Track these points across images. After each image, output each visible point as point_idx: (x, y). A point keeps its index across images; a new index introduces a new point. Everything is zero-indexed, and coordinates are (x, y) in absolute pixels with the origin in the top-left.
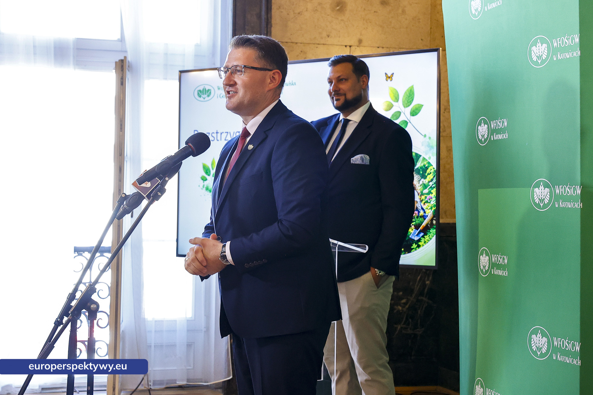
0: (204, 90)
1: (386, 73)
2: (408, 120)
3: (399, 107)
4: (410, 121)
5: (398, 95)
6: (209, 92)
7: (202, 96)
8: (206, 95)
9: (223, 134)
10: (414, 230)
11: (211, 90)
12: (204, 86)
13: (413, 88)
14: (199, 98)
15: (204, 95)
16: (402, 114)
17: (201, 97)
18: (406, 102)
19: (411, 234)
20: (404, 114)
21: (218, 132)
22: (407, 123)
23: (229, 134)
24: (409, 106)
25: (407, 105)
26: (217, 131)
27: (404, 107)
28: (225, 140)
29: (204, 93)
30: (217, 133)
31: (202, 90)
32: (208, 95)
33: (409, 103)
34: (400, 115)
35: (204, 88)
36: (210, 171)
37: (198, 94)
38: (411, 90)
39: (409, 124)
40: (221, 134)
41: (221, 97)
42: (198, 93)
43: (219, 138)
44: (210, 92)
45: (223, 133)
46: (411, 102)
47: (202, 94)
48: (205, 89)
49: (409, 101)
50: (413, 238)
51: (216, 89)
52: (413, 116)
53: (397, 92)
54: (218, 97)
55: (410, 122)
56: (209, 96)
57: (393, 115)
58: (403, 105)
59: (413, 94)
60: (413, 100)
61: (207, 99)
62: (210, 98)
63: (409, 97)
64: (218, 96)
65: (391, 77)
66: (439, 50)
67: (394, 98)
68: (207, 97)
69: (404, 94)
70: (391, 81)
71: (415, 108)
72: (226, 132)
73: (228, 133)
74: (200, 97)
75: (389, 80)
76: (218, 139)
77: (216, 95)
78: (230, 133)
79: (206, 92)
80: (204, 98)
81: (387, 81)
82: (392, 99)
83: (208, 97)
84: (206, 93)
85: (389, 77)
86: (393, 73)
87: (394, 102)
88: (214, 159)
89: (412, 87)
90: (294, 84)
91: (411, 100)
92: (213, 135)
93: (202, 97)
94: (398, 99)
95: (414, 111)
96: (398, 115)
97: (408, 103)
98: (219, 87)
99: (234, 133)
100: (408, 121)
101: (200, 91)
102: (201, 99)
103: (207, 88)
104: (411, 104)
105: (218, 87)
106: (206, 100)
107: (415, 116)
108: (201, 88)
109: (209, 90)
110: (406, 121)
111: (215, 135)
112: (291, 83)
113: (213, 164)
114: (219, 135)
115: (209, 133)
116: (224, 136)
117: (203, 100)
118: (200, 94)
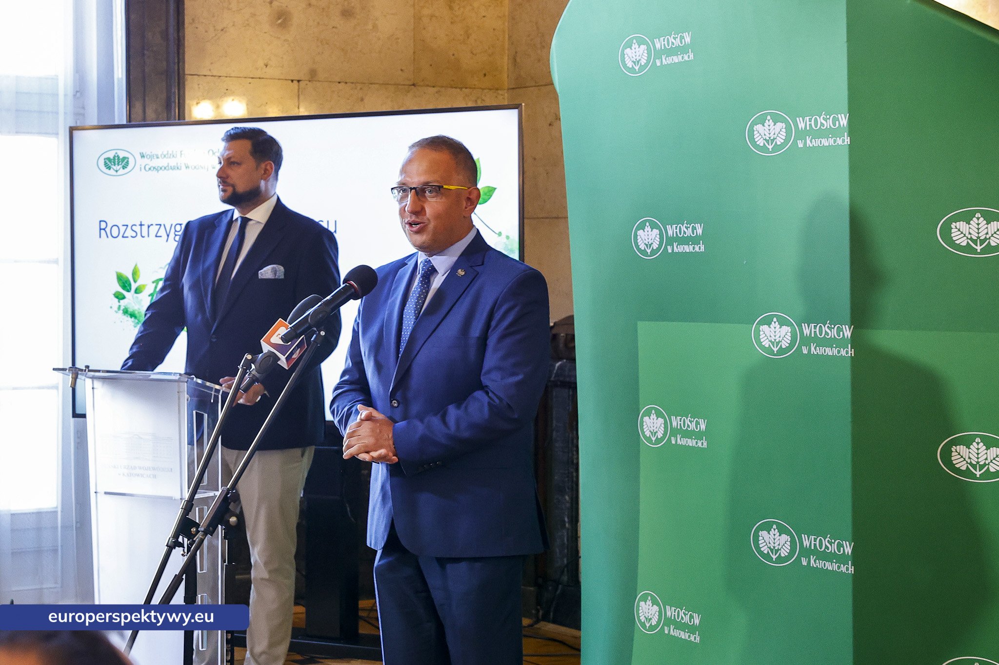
0: (116, 158)
6: (126, 161)
7: (113, 166)
8: (120, 166)
9: (151, 227)
11: (128, 158)
12: (115, 151)
14: (107, 171)
15: (116, 165)
17: (111, 169)
21: (143, 223)
23: (162, 226)
26: (141, 222)
28: (156, 236)
29: (116, 163)
30: (141, 225)
31: (112, 157)
32: (123, 166)
35: (116, 155)
36: (130, 285)
37: (105, 164)
40: (149, 227)
41: (147, 168)
42: (105, 162)
43: (145, 233)
44: (128, 161)
45: (152, 225)
47: (113, 163)
48: (118, 156)
51: (138, 157)
54: (141, 170)
56: (126, 168)
61: (121, 171)
62: (126, 170)
64: (141, 168)
66: (520, 106)
68: (121, 169)
72: (156, 225)
73: (160, 225)
74: (109, 168)
76: (143, 235)
77: (138, 166)
78: (164, 225)
79: (121, 160)
80: (117, 171)
83: (123, 169)
84: (120, 163)
88: (136, 265)
92: (134, 228)
93: (114, 169)
98: (143, 153)
99: (172, 225)
101: (108, 159)
102: (112, 172)
103: (122, 155)
105: (140, 153)
106: (119, 173)
108: (111, 155)
109: (124, 158)
111: (137, 229)
113: (135, 273)
114: (145, 228)
115: (127, 226)
116: (154, 230)
117: (114, 173)
118: (109, 163)
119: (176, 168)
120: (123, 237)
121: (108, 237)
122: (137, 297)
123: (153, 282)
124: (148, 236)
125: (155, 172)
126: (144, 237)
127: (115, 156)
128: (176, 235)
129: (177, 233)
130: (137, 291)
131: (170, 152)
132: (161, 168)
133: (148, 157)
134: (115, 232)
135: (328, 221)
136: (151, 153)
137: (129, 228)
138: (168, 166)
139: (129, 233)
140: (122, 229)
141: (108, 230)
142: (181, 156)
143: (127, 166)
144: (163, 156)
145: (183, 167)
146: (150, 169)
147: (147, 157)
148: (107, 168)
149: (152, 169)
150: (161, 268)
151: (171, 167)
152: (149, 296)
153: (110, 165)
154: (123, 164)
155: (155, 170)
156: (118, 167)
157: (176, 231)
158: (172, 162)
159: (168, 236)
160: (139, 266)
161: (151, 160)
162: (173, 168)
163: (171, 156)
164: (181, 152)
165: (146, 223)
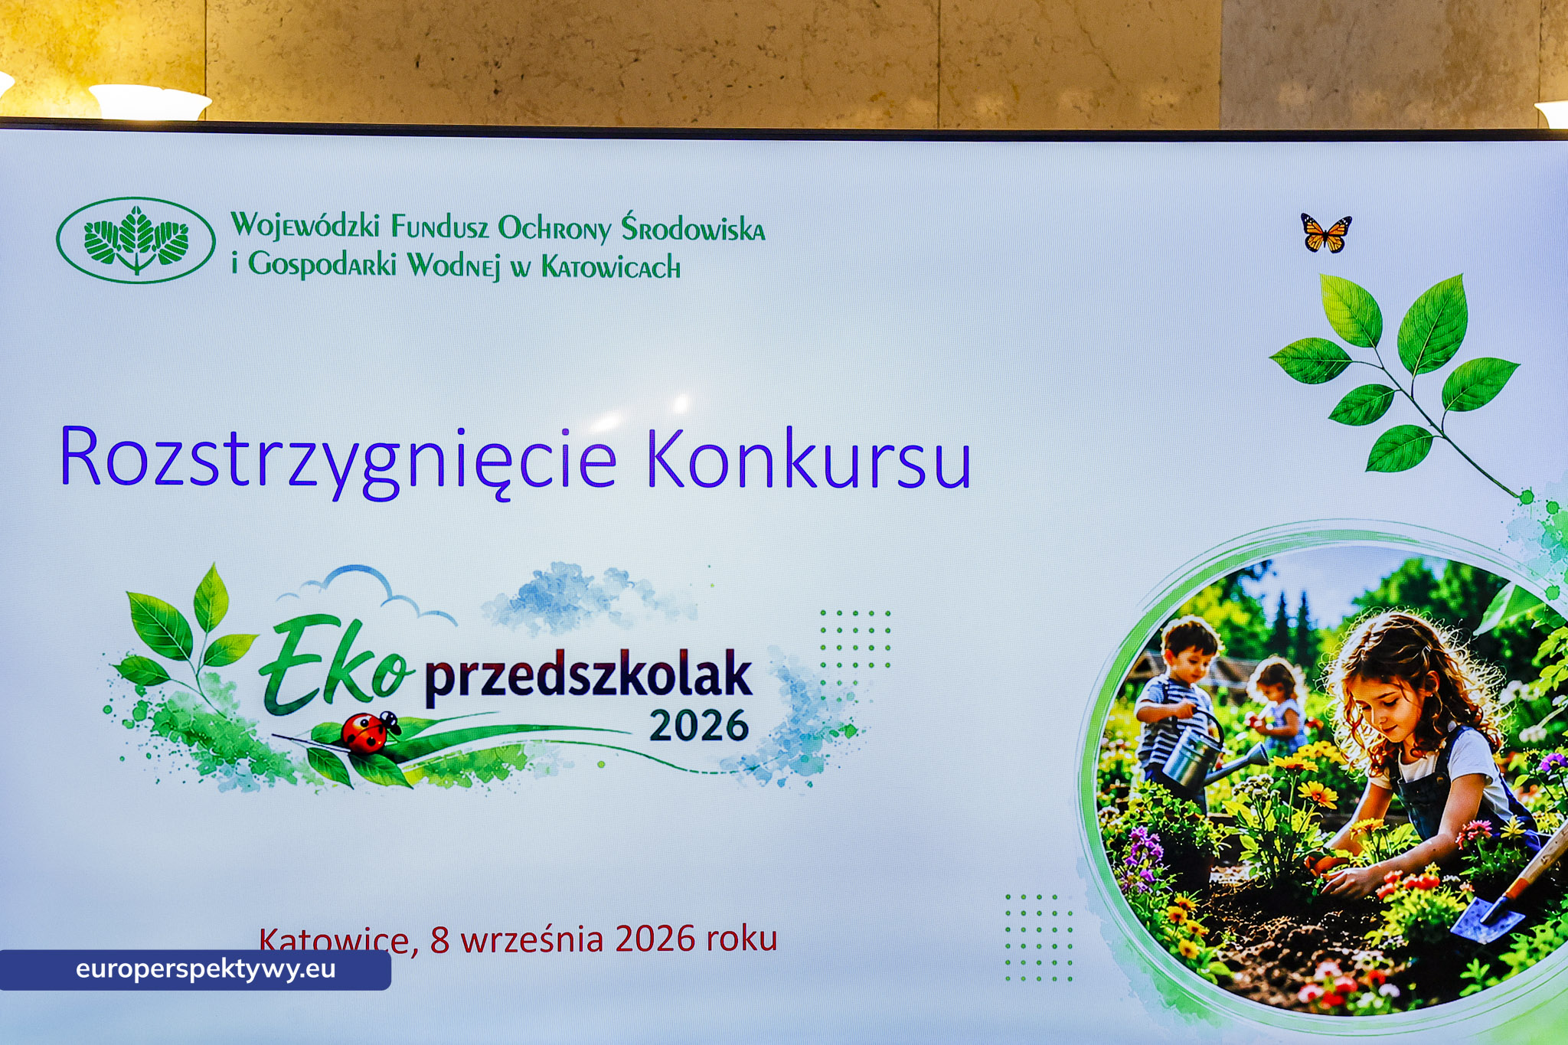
0: (137, 226)
1: (1304, 216)
2: (1432, 424)
3: (1383, 368)
4: (1442, 432)
5: (1377, 315)
6: (174, 238)
7: (123, 253)
8: (150, 253)
9: (274, 454)
10: (1471, 900)
11: (184, 229)
13: (1462, 287)
14: (98, 267)
15: (136, 250)
16: (1399, 400)
17: (116, 262)
18: (1420, 347)
19: (1455, 919)
20: (1412, 398)
21: (240, 440)
22: (1430, 440)
23: (319, 453)
24: (1437, 364)
25: (1428, 361)
26: (234, 435)
27: (1412, 371)
28: (293, 482)
29: (137, 240)
30: (234, 444)
31: (118, 222)
32: (163, 255)
33: (1439, 355)
34: (1387, 404)
35: (136, 217)
36: (187, 637)
37: (91, 242)
38: (1447, 298)
39: (1438, 443)
40: (264, 451)
41: (260, 265)
42: (90, 236)
43: (248, 471)
44: (183, 238)
45: (277, 444)
46: (1451, 348)
47: (121, 243)
48: (141, 220)
49: (1437, 344)
50: (1468, 934)
51: (225, 229)
52: (1461, 408)
53: (1371, 300)
54: (232, 270)
55: (1445, 437)
56: (177, 259)
57: (1344, 401)
58: (1402, 358)
59: (1461, 312)
60: (1458, 340)
61: (156, 270)
62: (174, 268)
63: (1436, 327)
64: (234, 261)
65: (1339, 236)
67: (1352, 329)
68: (158, 263)
69: (1411, 312)
70: (1333, 252)
71: (1468, 375)
72: (295, 446)
73: (312, 447)
74: (107, 258)
75: (1324, 250)
76: (240, 478)
77: (222, 256)
78: (326, 446)
79: (153, 233)
80: (137, 269)
81: (1315, 251)
82: (1339, 332)
83: (165, 261)
84: (153, 243)
85: (1325, 236)
86: (1349, 220)
87: (1353, 343)
88: (212, 571)
89: (1457, 283)
90: (751, 232)
91: (1448, 338)
92: (203, 453)
93: (126, 263)
94: (1373, 332)
95: (1463, 390)
96: (1377, 401)
97: (1434, 351)
98: (243, 215)
99: (356, 446)
100: (1433, 431)
101: (106, 228)
102: (116, 269)
103: (158, 216)
104: (1448, 359)
105: (233, 214)
106: (144, 275)
107: (1472, 409)
108: (116, 215)
109: (168, 228)
110: (1421, 432)
111: (220, 457)
112: (738, 230)
113: (206, 601)
114: (248, 461)
115: (178, 446)
116: (282, 463)
117: (130, 275)
118: (105, 241)
119: (375, 269)
120: (159, 481)
121: (97, 481)
122: (216, 678)
123: (279, 629)
124: (263, 482)
125: (292, 279)
126: (247, 483)
127: (129, 217)
128: (371, 480)
129: (373, 474)
130: (216, 656)
131: (353, 216)
132: (316, 266)
133: (265, 227)
134: (127, 463)
135: (939, 449)
136: (278, 215)
137: (186, 452)
138: (344, 260)
139: (184, 467)
140: (157, 458)
141: (99, 458)
142: (395, 234)
143: (183, 253)
144: (323, 228)
145: (403, 264)
146: (271, 267)
147: (260, 229)
148: (96, 258)
149: (280, 266)
150: (311, 583)
151: (355, 261)
152: (262, 672)
153: (110, 246)
154: (163, 247)
155: (291, 269)
156: (143, 258)
157: (370, 466)
158: (361, 248)
159: (341, 482)
160: (224, 574)
161: (278, 239)
162: (364, 268)
163: (358, 230)
164: (395, 217)
165: (253, 436)
